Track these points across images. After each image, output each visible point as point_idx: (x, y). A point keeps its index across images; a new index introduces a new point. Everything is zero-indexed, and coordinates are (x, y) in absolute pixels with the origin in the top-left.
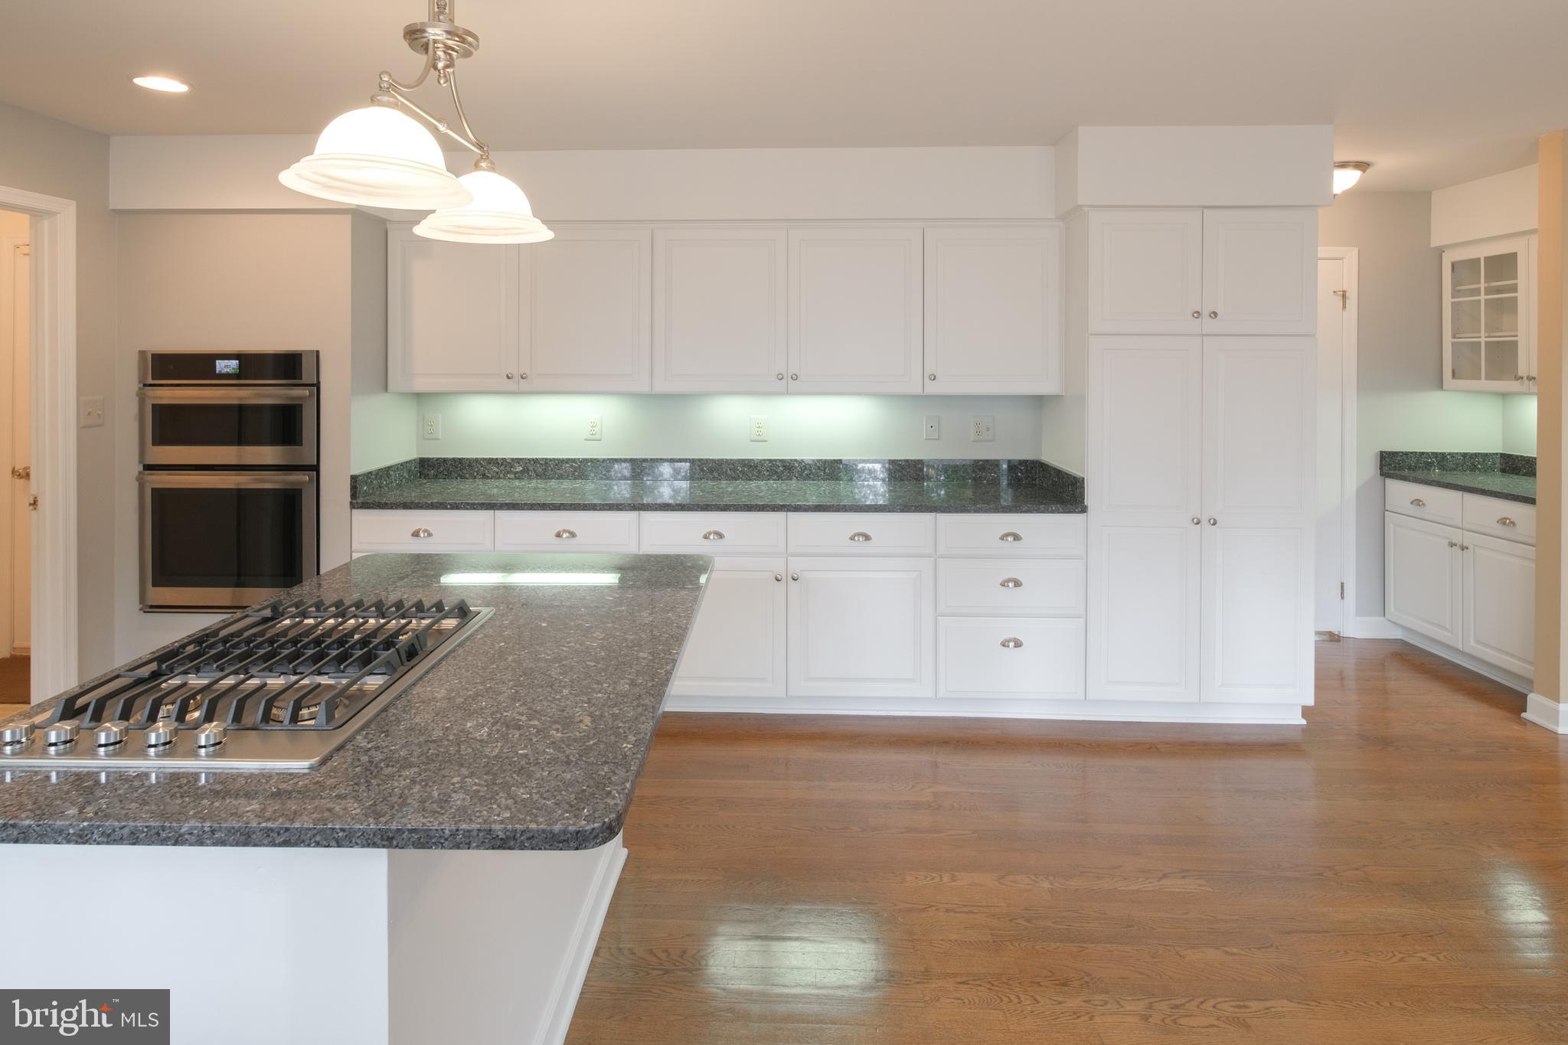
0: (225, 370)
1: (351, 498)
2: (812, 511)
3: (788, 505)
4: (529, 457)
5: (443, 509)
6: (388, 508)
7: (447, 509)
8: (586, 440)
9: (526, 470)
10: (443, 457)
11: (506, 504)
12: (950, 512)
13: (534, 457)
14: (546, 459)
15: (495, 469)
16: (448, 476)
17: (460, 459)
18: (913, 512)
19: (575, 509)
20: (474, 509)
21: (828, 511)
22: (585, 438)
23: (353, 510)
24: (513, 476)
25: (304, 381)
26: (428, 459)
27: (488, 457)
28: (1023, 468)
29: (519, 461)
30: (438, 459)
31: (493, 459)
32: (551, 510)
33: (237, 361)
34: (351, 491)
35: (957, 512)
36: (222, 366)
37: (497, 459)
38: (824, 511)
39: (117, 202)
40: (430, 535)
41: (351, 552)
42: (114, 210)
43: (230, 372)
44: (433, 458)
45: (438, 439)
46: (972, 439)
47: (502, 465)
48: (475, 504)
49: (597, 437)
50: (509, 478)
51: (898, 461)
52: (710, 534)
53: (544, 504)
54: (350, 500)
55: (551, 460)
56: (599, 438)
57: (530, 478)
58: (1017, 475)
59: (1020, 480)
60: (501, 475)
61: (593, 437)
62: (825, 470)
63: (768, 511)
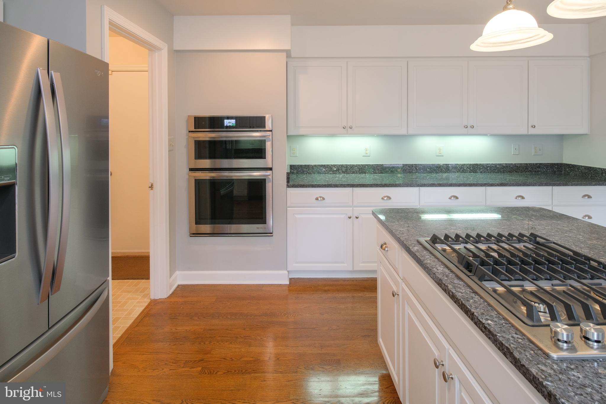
0: (229, 125)
1: (287, 183)
2: (499, 186)
3: (488, 184)
4: (339, 164)
5: (330, 187)
6: (305, 187)
7: (332, 187)
8: (363, 156)
9: (338, 170)
10: (300, 164)
11: (360, 185)
12: (560, 186)
13: (341, 164)
14: (347, 165)
15: (324, 170)
16: (303, 173)
17: (308, 165)
18: (544, 186)
19: (391, 187)
20: (345, 187)
21: (506, 186)
22: (363, 155)
23: (287, 188)
24: (332, 173)
25: (267, 129)
26: (294, 166)
27: (321, 164)
28: (556, 166)
29: (334, 166)
30: (298, 165)
31: (323, 165)
32: (380, 187)
33: (235, 120)
34: (287, 179)
35: (563, 186)
36: (227, 122)
37: (325, 165)
38: (504, 186)
39: (176, 47)
40: (324, 199)
41: (287, 207)
42: (175, 50)
43: (231, 125)
44: (296, 165)
45: (297, 157)
46: (533, 154)
47: (327, 167)
48: (345, 185)
49: (368, 155)
50: (330, 174)
51: (502, 164)
52: (451, 197)
53: (377, 184)
54: (286, 183)
55: (349, 165)
56: (369, 155)
57: (339, 173)
58: (554, 169)
59: (555, 172)
60: (327, 172)
61: (366, 155)
62: (470, 168)
63: (479, 186)
